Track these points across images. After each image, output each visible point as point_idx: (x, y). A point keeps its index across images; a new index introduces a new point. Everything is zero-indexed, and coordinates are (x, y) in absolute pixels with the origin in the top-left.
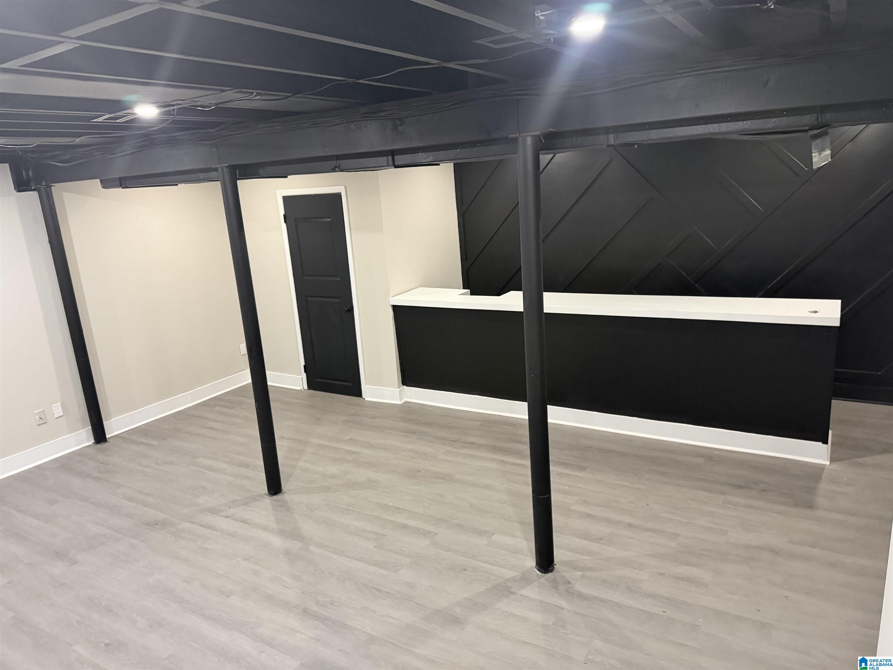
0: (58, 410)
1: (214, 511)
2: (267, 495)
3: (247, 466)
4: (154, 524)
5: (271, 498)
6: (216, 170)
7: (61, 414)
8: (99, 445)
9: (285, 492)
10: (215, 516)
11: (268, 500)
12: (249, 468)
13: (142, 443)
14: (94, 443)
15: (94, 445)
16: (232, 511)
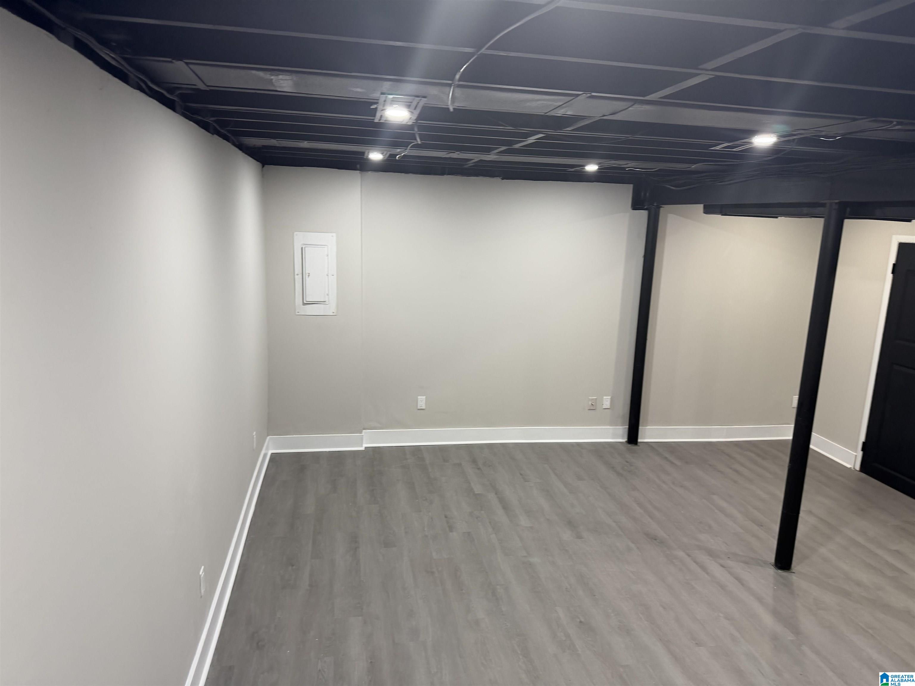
0: (606, 402)
1: (711, 553)
2: (773, 565)
3: (760, 525)
4: (653, 538)
5: (776, 571)
6: (823, 205)
7: (608, 407)
8: (629, 445)
9: (794, 573)
10: (711, 558)
11: (772, 571)
12: (761, 527)
13: (666, 458)
14: (626, 442)
15: (626, 443)
16: (730, 563)
